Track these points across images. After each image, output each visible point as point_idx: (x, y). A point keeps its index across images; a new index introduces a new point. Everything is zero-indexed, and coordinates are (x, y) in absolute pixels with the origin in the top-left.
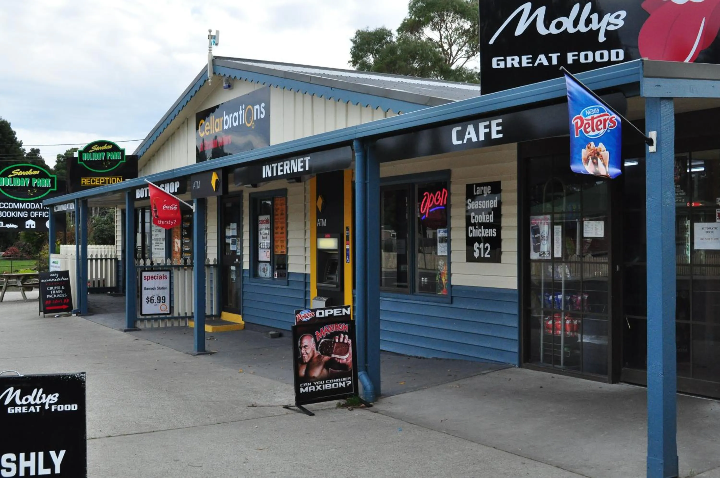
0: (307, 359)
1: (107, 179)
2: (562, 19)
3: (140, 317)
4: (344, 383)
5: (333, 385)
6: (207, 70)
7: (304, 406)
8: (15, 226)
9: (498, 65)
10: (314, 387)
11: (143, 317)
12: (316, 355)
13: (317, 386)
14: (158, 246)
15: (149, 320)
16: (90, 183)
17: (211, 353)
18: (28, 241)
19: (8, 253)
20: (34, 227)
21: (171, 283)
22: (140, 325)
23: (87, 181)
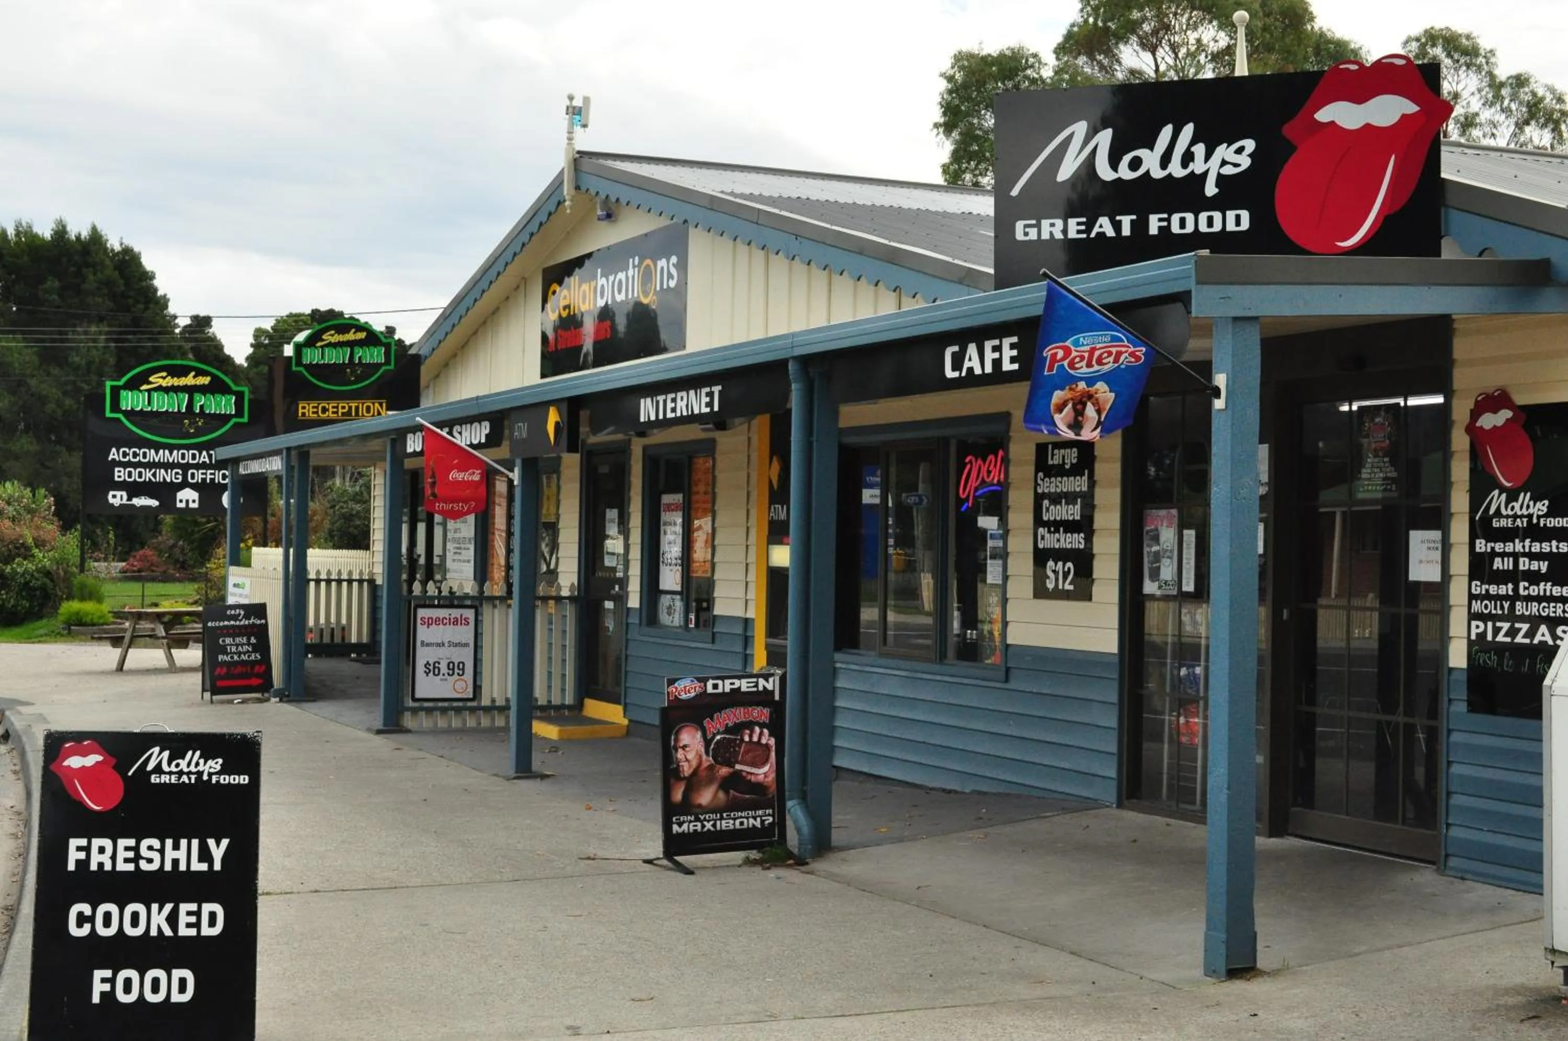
0: (687, 770)
1: (353, 405)
2: (1142, 153)
3: (411, 704)
4: (758, 819)
5: (738, 822)
6: (563, 181)
7: (678, 858)
8: (154, 503)
9: (1026, 234)
10: (699, 824)
11: (416, 705)
12: (705, 764)
13: (705, 823)
14: (460, 553)
15: (429, 711)
16: (317, 413)
17: (543, 777)
18: (180, 537)
19: (133, 565)
20: (196, 505)
21: (477, 635)
22: (408, 721)
23: (311, 410)
